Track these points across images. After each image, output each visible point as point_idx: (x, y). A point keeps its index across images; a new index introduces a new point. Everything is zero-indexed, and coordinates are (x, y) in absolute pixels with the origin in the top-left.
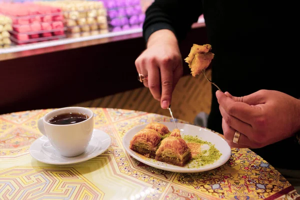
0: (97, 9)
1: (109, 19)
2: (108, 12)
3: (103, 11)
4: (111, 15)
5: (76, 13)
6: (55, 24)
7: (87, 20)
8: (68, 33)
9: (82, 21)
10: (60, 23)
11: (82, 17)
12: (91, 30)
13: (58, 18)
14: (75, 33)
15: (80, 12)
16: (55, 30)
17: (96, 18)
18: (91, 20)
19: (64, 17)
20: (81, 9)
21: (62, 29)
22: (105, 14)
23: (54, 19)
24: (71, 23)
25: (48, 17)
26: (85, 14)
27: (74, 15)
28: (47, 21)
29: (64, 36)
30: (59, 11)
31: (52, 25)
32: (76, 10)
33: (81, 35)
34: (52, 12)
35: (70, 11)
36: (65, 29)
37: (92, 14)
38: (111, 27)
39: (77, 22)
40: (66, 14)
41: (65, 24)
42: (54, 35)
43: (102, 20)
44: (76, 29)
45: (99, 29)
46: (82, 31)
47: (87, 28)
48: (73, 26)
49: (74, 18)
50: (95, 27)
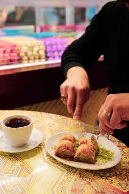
0: (39, 46)
1: (46, 52)
2: (46, 48)
3: (43, 47)
4: (48, 50)
5: (26, 48)
6: (12, 54)
7: (32, 52)
8: (20, 60)
9: (30, 53)
10: (16, 54)
11: (29, 51)
12: (34, 59)
13: (14, 51)
14: (25, 60)
15: (28, 48)
16: (12, 58)
17: (38, 52)
18: (35, 52)
19: (18, 50)
20: (29, 46)
21: (17, 58)
22: (44, 49)
23: (12, 51)
24: (22, 54)
25: (8, 50)
26: (32, 48)
27: (24, 49)
28: (8, 52)
29: (18, 62)
30: (15, 46)
31: (10, 55)
32: (26, 46)
33: (28, 62)
34: (11, 47)
35: (22, 46)
36: (18, 58)
37: (36, 49)
38: (47, 58)
39: (26, 53)
40: (19, 48)
41: (18, 55)
42: (11, 61)
43: (42, 53)
44: (25, 58)
45: (40, 58)
46: (29, 59)
47: (32, 58)
48: (23, 56)
49: (24, 51)
50: (37, 57)
